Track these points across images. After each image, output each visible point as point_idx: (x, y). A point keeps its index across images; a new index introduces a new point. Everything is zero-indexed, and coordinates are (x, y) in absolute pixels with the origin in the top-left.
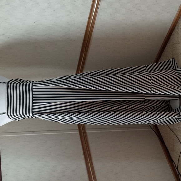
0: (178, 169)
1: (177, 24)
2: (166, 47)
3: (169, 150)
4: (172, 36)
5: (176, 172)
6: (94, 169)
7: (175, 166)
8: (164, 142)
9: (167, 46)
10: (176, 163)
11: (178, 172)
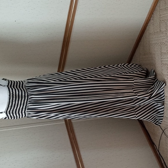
0: (159, 151)
1: (153, 16)
2: (142, 38)
3: (150, 133)
4: (148, 26)
5: (158, 154)
6: (81, 157)
7: (156, 148)
8: (144, 126)
9: (143, 36)
10: (157, 146)
11: (160, 154)
